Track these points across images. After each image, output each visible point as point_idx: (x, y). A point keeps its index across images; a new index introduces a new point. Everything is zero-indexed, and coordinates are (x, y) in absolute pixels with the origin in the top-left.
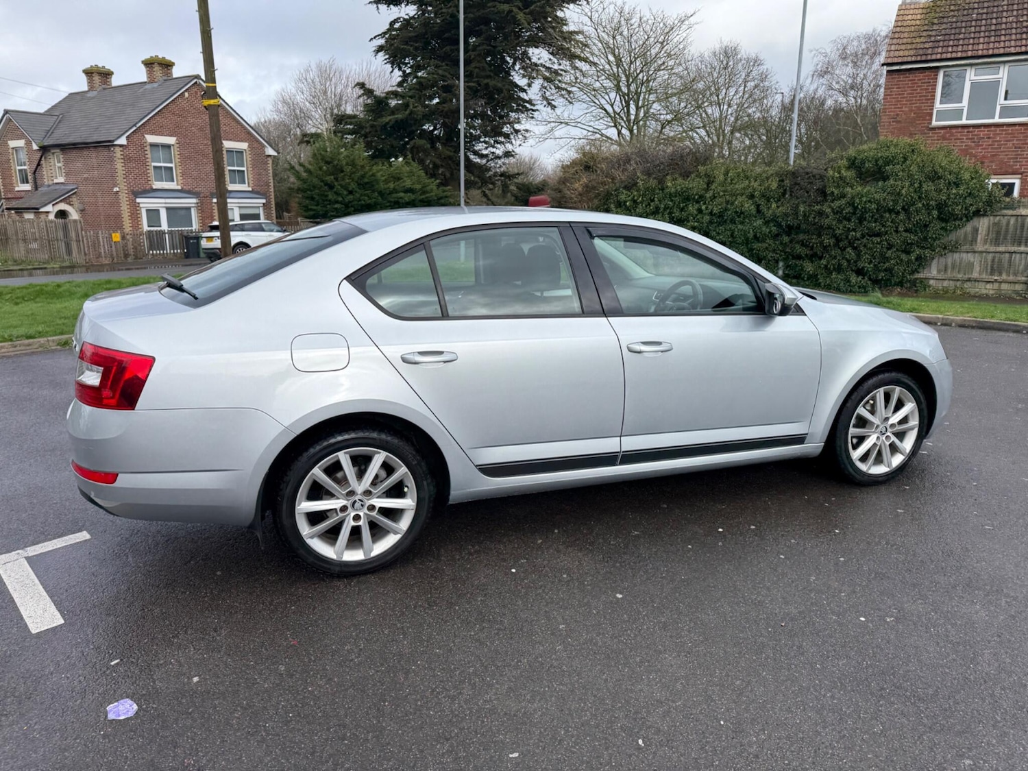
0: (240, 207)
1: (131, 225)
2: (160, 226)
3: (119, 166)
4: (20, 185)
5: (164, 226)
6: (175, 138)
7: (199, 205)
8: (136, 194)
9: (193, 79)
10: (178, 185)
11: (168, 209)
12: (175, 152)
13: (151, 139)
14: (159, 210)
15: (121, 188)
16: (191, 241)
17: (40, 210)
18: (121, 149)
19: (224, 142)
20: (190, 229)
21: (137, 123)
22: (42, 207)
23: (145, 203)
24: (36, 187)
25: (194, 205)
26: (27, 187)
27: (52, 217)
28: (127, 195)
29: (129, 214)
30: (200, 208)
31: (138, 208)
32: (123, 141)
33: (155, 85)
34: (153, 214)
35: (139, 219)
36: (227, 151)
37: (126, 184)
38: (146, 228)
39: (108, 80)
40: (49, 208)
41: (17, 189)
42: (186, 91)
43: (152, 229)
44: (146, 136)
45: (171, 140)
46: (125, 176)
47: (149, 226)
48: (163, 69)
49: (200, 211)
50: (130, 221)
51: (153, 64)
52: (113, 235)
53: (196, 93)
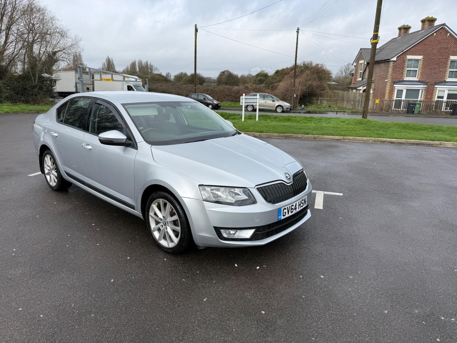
0: (449, 90)
1: (388, 96)
2: (401, 98)
3: (390, 70)
4: (359, 78)
5: (403, 98)
6: (422, 56)
7: (426, 88)
8: (395, 83)
9: (442, 26)
10: (417, 78)
11: (407, 90)
12: (420, 63)
13: (409, 57)
14: (403, 90)
15: (388, 80)
16: (411, 105)
17: (358, 89)
18: (393, 62)
19: (451, 57)
20: (417, 99)
21: (404, 50)
22: (358, 87)
23: (397, 87)
24: (362, 80)
25: (421, 88)
26: (360, 79)
27: (361, 92)
28: (390, 83)
29: (389, 92)
30: (426, 90)
31: (394, 89)
32: (395, 59)
33: (423, 31)
34: (400, 92)
35: (393, 94)
36: (451, 61)
37: (391, 78)
38: (395, 98)
39: (408, 31)
40: (361, 88)
41: (357, 80)
42: (435, 32)
43: (398, 99)
44: (407, 56)
45: (420, 57)
46: (391, 75)
47: (396, 97)
48: (430, 22)
49: (426, 92)
50: (388, 95)
51: (425, 21)
52: (376, 100)
53: (441, 33)
